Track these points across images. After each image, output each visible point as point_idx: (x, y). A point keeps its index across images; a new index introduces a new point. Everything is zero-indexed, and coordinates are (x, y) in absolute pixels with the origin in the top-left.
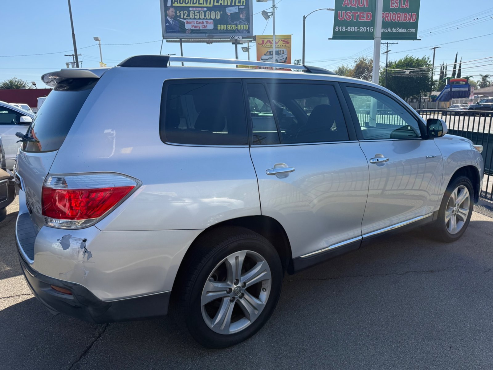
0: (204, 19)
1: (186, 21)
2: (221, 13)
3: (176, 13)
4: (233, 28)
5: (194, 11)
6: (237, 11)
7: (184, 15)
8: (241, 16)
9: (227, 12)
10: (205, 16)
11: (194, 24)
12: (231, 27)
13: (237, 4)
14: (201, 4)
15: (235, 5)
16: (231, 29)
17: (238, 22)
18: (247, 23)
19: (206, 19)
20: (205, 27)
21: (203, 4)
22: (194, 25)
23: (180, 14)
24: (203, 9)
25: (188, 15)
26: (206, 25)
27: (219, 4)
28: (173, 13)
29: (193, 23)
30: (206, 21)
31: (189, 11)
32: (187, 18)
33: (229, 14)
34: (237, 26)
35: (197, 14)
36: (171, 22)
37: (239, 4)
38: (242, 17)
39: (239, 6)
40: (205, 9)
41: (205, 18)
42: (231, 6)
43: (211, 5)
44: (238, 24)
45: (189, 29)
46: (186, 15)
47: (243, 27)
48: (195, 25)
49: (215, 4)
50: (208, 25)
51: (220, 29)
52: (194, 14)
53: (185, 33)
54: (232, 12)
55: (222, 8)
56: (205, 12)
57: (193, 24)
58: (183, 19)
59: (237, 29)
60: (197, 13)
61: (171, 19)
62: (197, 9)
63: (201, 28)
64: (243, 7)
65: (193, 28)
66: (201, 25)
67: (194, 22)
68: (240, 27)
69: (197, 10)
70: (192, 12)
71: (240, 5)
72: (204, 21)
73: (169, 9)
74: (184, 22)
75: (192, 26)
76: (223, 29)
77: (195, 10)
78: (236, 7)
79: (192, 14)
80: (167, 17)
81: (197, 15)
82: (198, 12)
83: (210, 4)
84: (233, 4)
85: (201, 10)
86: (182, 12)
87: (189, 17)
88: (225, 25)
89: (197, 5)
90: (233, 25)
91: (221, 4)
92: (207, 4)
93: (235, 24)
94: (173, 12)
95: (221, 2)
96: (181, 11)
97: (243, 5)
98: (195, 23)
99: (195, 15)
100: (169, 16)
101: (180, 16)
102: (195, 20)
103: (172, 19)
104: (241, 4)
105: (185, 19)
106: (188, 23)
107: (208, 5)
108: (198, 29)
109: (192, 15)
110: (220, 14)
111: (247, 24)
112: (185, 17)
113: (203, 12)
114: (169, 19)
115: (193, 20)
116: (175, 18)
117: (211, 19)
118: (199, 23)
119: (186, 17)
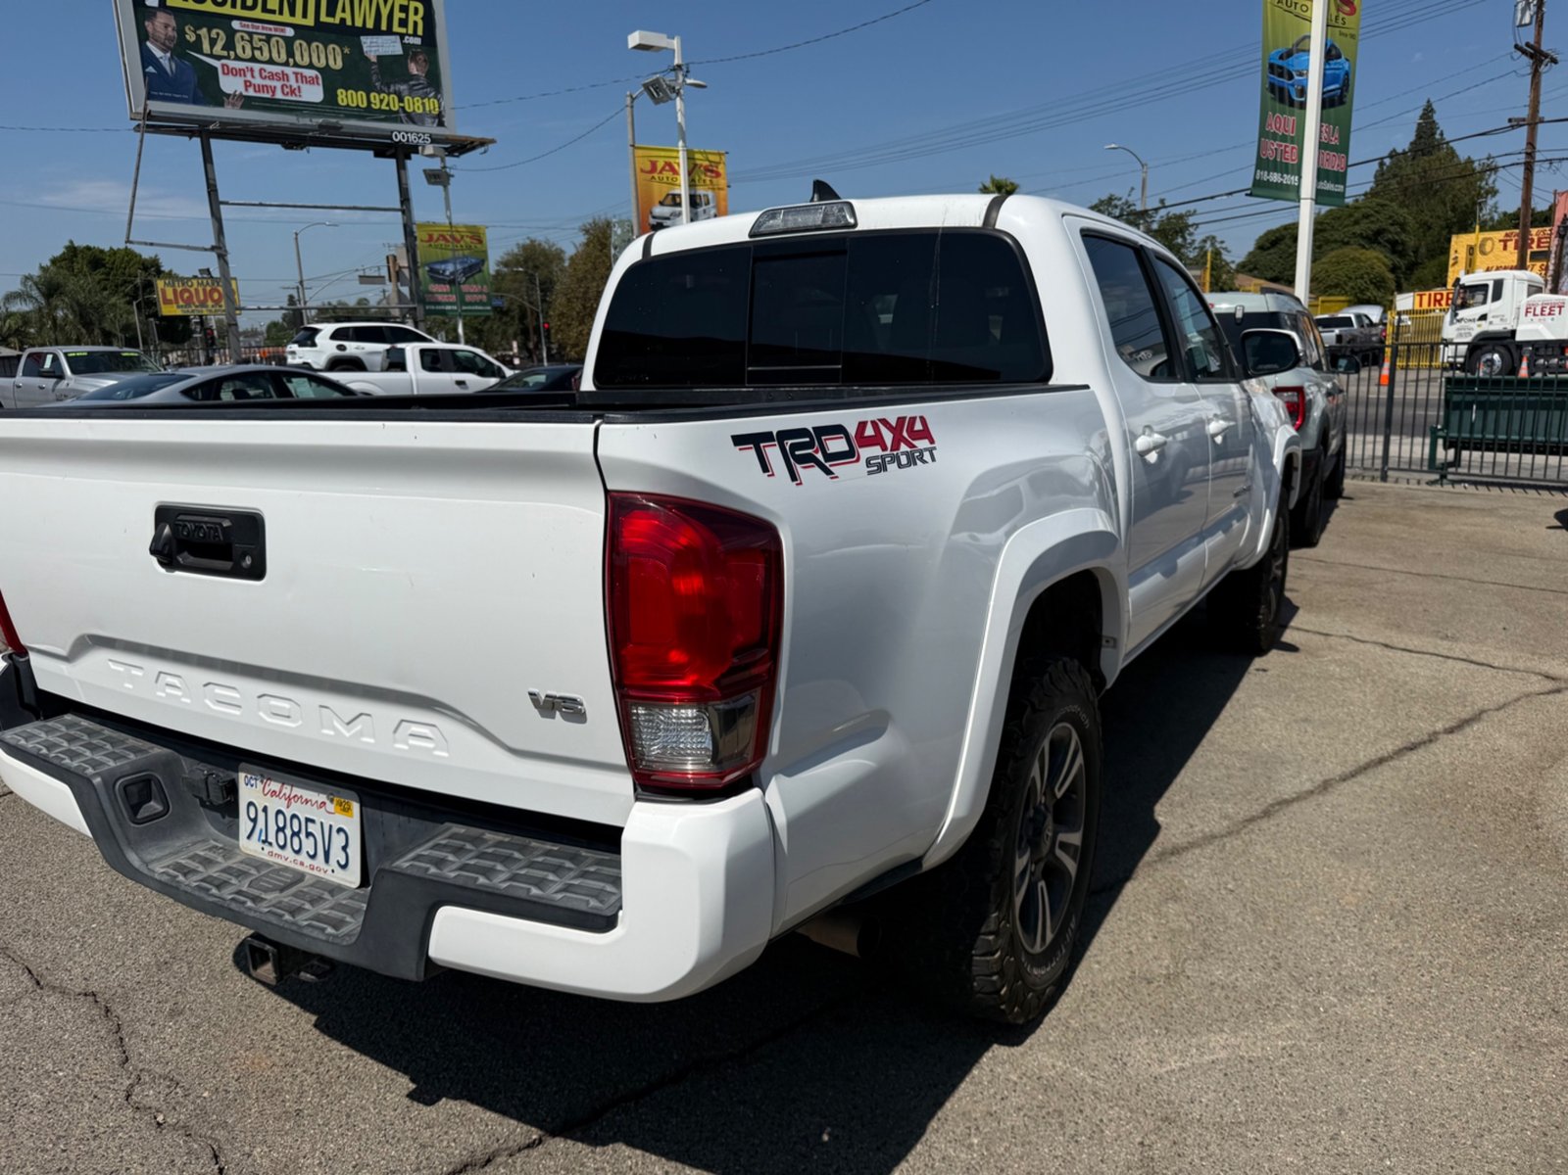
0: (286, 64)
1: (223, 65)
2: (347, 51)
3: (181, 33)
4: (388, 105)
5: (250, 34)
6: (398, 50)
7: (213, 42)
8: (413, 69)
9: (365, 49)
10: (290, 54)
11: (253, 76)
12: (381, 101)
13: (396, 28)
14: (273, 12)
15: (389, 32)
16: (384, 107)
17: (403, 87)
18: (432, 94)
19: (296, 65)
20: (293, 92)
21: (281, 13)
22: (253, 81)
23: (199, 37)
24: (282, 31)
25: (230, 45)
26: (295, 86)
27: (337, 21)
28: (171, 32)
29: (249, 74)
30: (296, 74)
31: (231, 34)
32: (225, 53)
33: (374, 60)
34: (401, 100)
35: (260, 44)
36: (165, 63)
37: (403, 30)
38: (415, 72)
39: (402, 36)
40: (290, 32)
41: (291, 61)
42: (376, 31)
43: (310, 21)
44: (406, 92)
45: (235, 95)
46: (220, 44)
47: (423, 104)
48: (258, 81)
49: (324, 18)
50: (305, 87)
51: (348, 105)
52: (251, 42)
53: (221, 104)
54: (382, 52)
55: (347, 35)
56: (289, 42)
57: (249, 77)
58: (211, 56)
59: (403, 108)
60: (260, 40)
61: (165, 51)
62: (260, 28)
63: (279, 95)
64: (417, 41)
65: (251, 93)
66: (278, 84)
67: (252, 70)
68: (413, 104)
69: (260, 31)
70: (242, 37)
71: (407, 34)
72: (289, 70)
73: (155, 15)
74: (216, 69)
75: (247, 84)
76: (358, 106)
77: (251, 30)
78: (393, 38)
79: (242, 43)
80: (148, 44)
81: (260, 49)
82: (264, 37)
83: (305, 15)
84: (384, 27)
85: (273, 33)
86: (203, 32)
87: (232, 53)
88: (364, 95)
89: (257, 13)
90: (389, 94)
91: (343, 20)
92: (292, 13)
93: (395, 93)
94: (170, 29)
95: (343, 15)
96: (200, 28)
97: (415, 34)
98: (257, 74)
99: (253, 49)
100: (156, 41)
101: (197, 46)
102: (257, 67)
103: (169, 55)
104: (411, 31)
105: (219, 58)
106: (228, 71)
107: (298, 20)
108: (268, 96)
109: (243, 48)
110: (344, 56)
111: (435, 97)
112: (218, 49)
113: (281, 41)
114: (158, 53)
115: (250, 65)
116: (181, 48)
117: (311, 66)
118: (272, 76)
119: (223, 49)
